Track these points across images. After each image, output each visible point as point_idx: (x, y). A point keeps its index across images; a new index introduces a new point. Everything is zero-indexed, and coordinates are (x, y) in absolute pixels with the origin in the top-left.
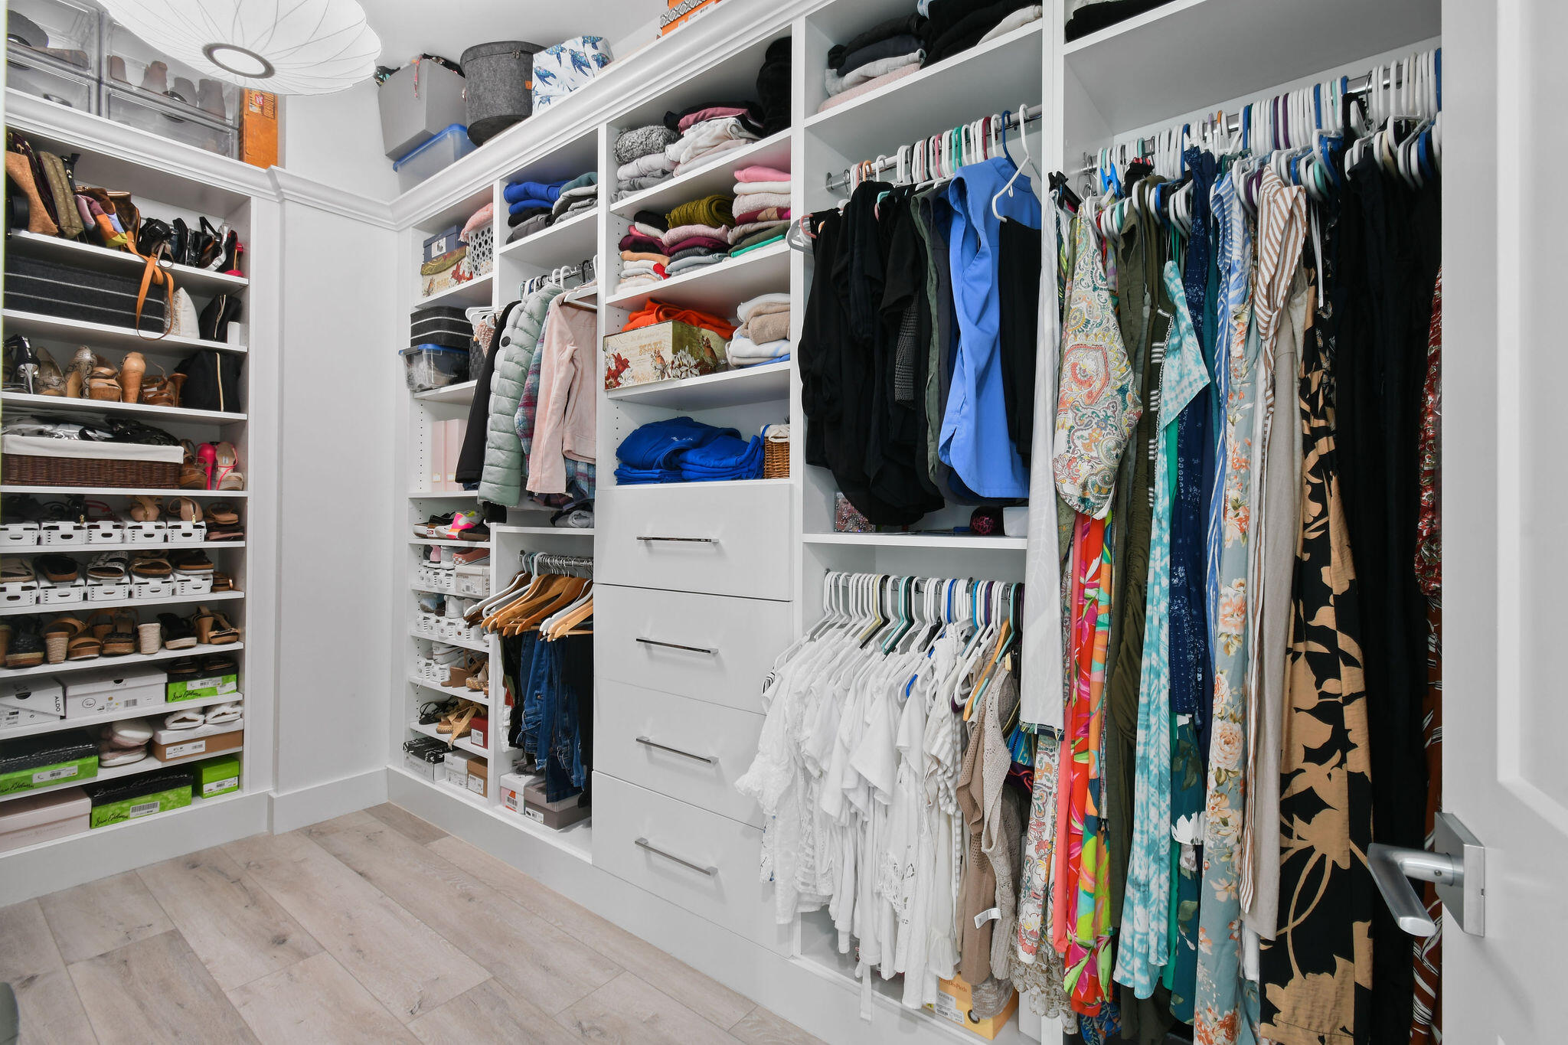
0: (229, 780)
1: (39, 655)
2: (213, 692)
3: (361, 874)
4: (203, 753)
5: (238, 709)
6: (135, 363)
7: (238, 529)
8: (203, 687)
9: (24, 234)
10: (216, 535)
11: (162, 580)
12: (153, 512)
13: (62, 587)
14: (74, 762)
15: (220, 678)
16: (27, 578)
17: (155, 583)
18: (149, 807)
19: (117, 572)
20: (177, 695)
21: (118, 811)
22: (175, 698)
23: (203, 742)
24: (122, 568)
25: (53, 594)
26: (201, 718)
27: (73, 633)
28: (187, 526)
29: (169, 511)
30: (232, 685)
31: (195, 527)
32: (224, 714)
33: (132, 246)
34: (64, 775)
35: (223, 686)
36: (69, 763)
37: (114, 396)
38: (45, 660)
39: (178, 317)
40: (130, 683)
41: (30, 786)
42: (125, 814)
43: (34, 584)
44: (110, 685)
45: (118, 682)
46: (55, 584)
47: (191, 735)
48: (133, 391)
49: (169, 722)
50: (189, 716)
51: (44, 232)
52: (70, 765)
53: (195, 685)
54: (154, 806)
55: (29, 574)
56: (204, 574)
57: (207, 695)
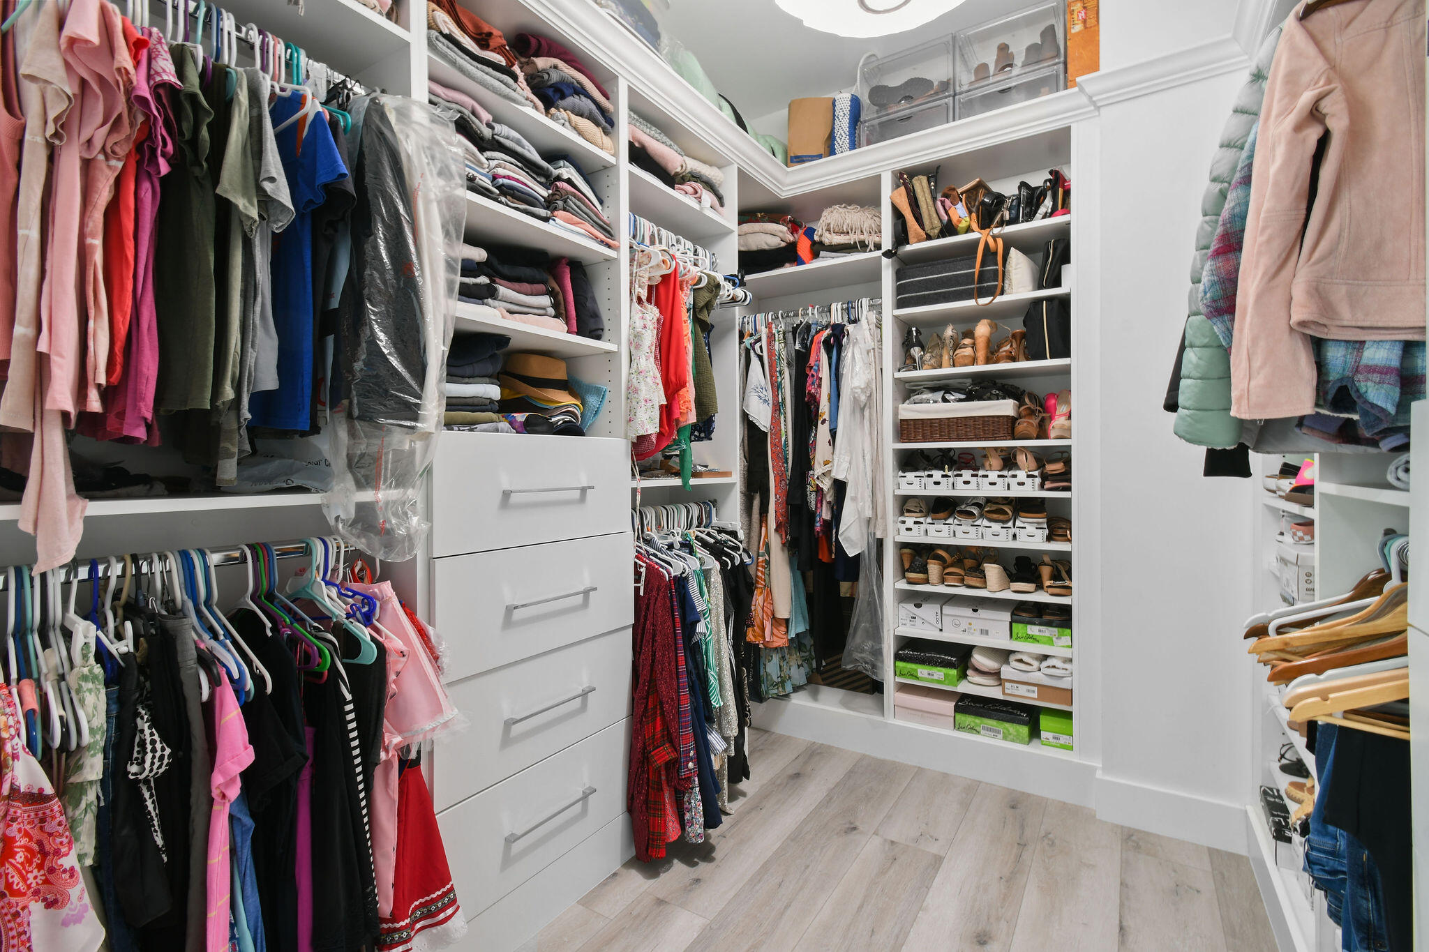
0: (1064, 736)
1: (921, 576)
2: (1050, 642)
3: (1121, 928)
4: (1035, 699)
5: (1067, 666)
6: (982, 329)
7: (1063, 479)
8: (1041, 634)
9: (908, 248)
10: (1048, 485)
11: (1002, 525)
12: (995, 462)
13: (938, 524)
14: (941, 669)
15: (1056, 629)
16: (919, 515)
17: (996, 527)
18: (994, 731)
19: (971, 514)
20: (1020, 635)
21: (973, 724)
22: (1018, 638)
23: (1035, 689)
24: (975, 512)
25: (932, 529)
26: (1036, 664)
27: (944, 564)
28: (1021, 475)
29: (1009, 461)
30: (1065, 640)
31: (1029, 476)
32: (1054, 667)
33: (975, 226)
34: (935, 677)
35: (1059, 638)
36: (938, 668)
37: (966, 362)
38: (927, 581)
39: (1011, 277)
40: (983, 613)
41: (917, 678)
42: (978, 729)
43: (921, 520)
44: (968, 612)
45: (975, 611)
46: (934, 521)
47: (1024, 677)
48: (981, 354)
49: (1012, 658)
50: (1025, 658)
51: (919, 241)
52: (939, 671)
53: (1034, 630)
54: (999, 732)
55: (921, 511)
56: (1038, 523)
57: (1044, 643)
